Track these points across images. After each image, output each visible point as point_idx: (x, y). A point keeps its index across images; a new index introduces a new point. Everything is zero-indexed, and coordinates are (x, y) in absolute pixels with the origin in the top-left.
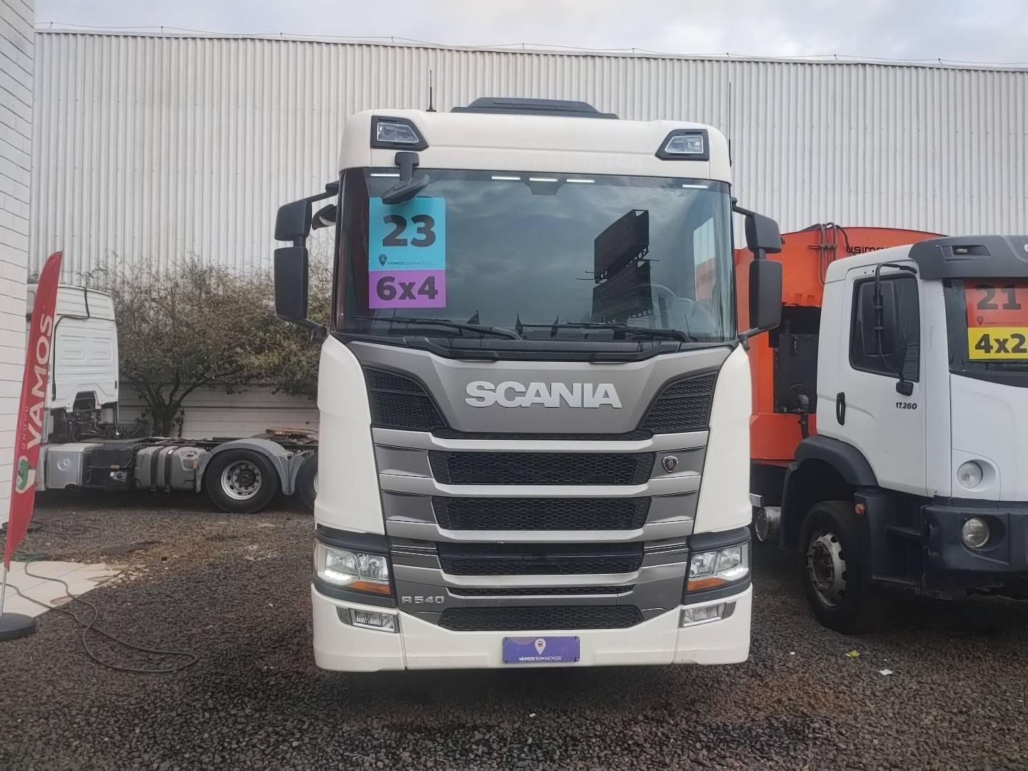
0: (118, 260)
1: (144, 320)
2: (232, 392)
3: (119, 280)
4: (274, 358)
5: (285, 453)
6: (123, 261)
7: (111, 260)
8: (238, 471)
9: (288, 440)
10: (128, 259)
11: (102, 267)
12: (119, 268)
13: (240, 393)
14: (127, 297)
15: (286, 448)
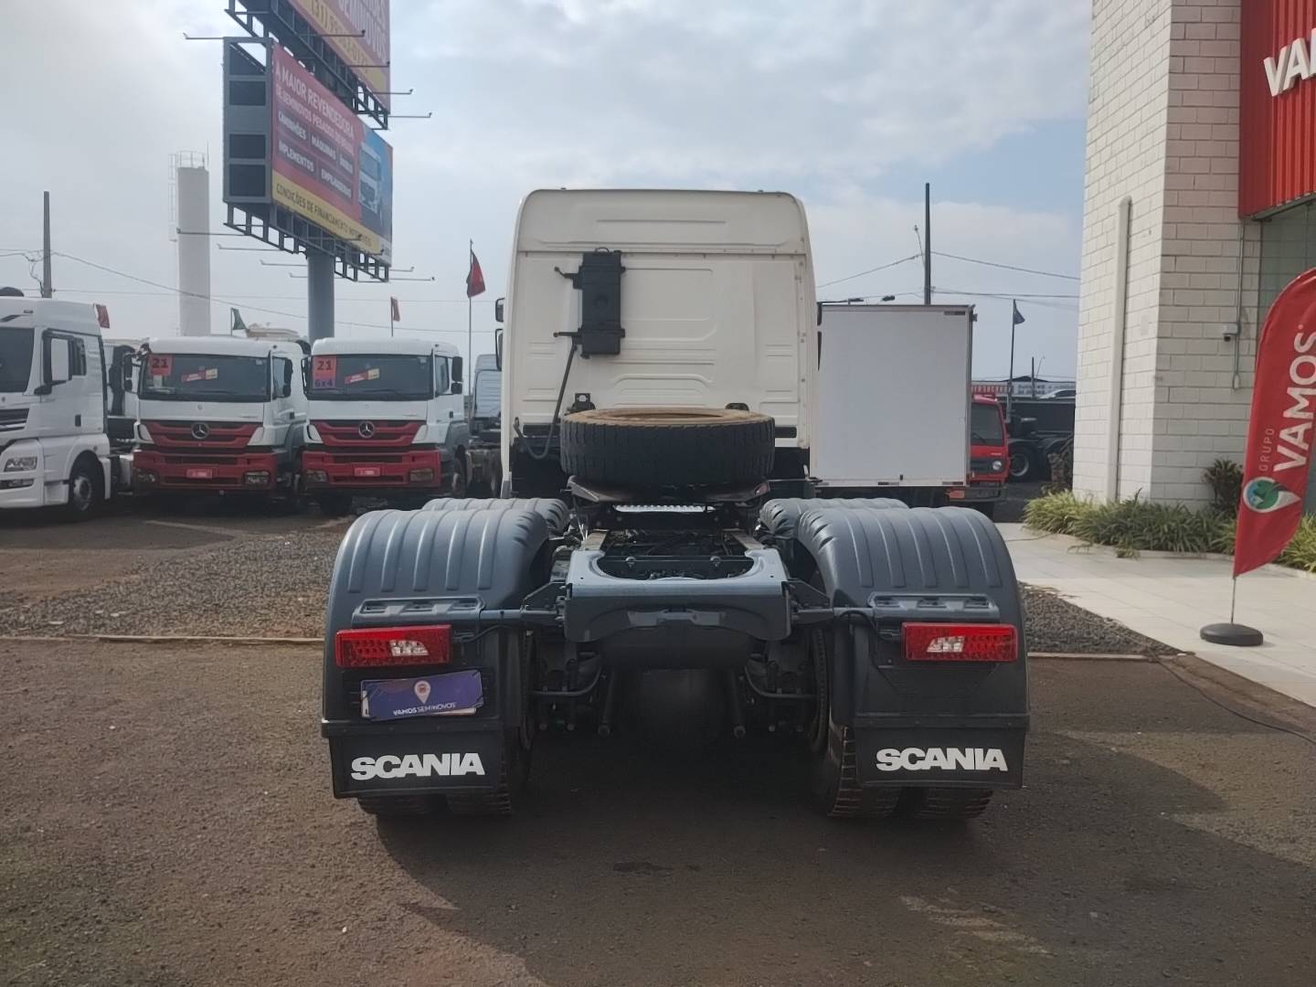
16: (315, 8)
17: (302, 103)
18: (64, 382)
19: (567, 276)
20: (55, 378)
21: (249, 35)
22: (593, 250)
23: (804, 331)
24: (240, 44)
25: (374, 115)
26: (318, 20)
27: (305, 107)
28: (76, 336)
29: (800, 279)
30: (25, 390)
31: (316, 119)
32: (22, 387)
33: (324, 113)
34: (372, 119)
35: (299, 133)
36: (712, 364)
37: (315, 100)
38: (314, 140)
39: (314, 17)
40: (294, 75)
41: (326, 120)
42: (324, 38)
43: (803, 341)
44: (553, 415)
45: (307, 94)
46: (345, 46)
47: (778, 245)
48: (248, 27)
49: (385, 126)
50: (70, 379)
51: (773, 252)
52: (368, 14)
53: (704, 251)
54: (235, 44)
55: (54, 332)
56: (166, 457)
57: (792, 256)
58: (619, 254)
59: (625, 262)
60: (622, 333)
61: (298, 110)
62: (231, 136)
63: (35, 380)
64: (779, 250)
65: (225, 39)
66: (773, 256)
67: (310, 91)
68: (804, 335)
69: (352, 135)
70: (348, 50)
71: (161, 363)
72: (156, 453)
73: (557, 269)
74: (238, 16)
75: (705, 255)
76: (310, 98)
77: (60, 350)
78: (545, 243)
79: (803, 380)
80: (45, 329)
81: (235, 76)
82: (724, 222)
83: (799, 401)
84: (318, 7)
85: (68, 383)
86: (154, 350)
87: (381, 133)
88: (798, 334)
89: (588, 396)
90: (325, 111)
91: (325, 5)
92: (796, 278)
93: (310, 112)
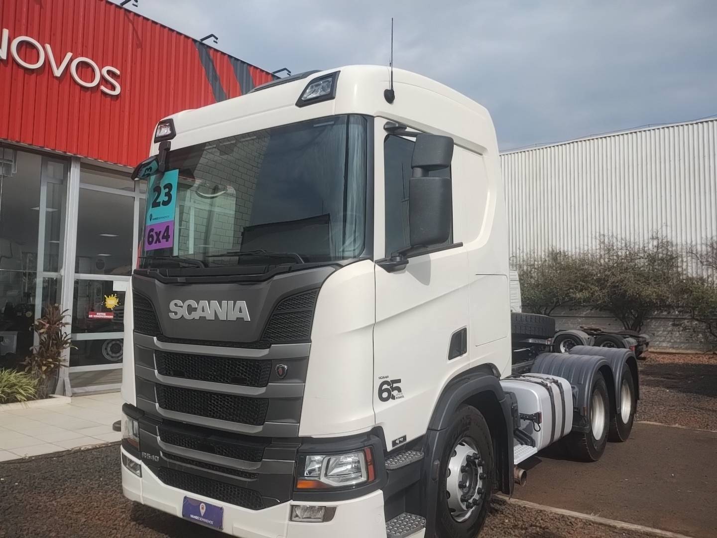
0: (521, 251)
1: (531, 277)
2: (572, 310)
3: (521, 260)
4: (586, 294)
5: (587, 336)
6: (523, 252)
7: (518, 252)
8: (567, 343)
9: (589, 331)
10: (525, 250)
11: (514, 255)
12: (521, 255)
13: (576, 310)
14: (525, 268)
15: (589, 334)
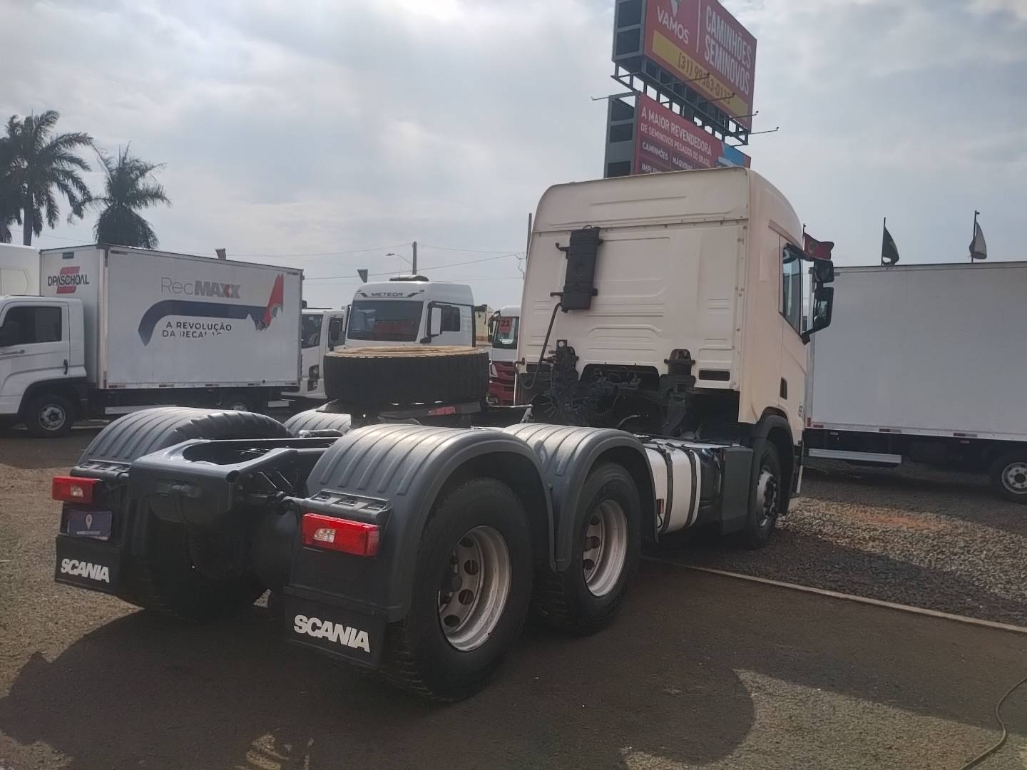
16: (681, 63)
17: (665, 134)
18: (437, 335)
19: (562, 249)
20: (432, 333)
21: (631, 91)
22: (582, 228)
23: (743, 287)
24: (621, 99)
25: (736, 135)
26: (683, 71)
27: (668, 136)
28: (453, 306)
29: (743, 240)
30: (415, 341)
31: (677, 144)
32: (412, 338)
33: (684, 139)
34: (733, 138)
35: (662, 156)
36: (662, 316)
37: (677, 131)
38: (674, 160)
39: (681, 70)
40: (658, 115)
41: (687, 144)
42: (687, 83)
43: (740, 295)
44: (539, 356)
45: (670, 127)
46: (708, 87)
47: (727, 213)
48: (630, 86)
49: (745, 143)
50: (441, 333)
51: (721, 219)
52: (733, 60)
53: (665, 223)
54: (618, 100)
55: (437, 304)
56: (505, 387)
57: (737, 221)
58: (598, 229)
59: (602, 235)
60: (595, 293)
61: (662, 139)
62: (609, 164)
63: (422, 334)
64: (728, 217)
65: (610, 97)
66: (722, 222)
67: (672, 124)
68: (743, 290)
69: (709, 153)
70: (712, 90)
71: (506, 324)
72: (499, 384)
73: (557, 245)
74: (621, 79)
75: (666, 226)
76: (673, 129)
77: (437, 313)
78: (553, 225)
79: (738, 330)
80: (430, 301)
81: (614, 122)
82: (684, 197)
83: (734, 348)
84: (684, 62)
85: (440, 336)
86: (502, 315)
87: (742, 149)
88: (737, 289)
89: (565, 342)
90: (686, 138)
91: (690, 59)
92: (739, 240)
93: (672, 140)
